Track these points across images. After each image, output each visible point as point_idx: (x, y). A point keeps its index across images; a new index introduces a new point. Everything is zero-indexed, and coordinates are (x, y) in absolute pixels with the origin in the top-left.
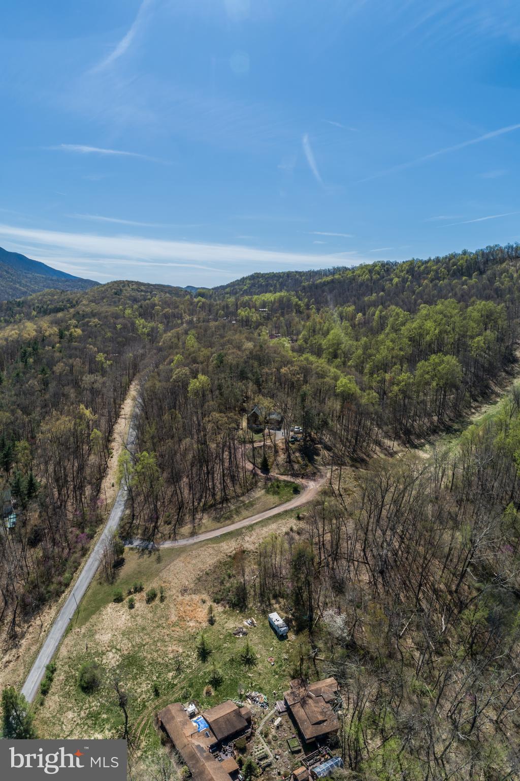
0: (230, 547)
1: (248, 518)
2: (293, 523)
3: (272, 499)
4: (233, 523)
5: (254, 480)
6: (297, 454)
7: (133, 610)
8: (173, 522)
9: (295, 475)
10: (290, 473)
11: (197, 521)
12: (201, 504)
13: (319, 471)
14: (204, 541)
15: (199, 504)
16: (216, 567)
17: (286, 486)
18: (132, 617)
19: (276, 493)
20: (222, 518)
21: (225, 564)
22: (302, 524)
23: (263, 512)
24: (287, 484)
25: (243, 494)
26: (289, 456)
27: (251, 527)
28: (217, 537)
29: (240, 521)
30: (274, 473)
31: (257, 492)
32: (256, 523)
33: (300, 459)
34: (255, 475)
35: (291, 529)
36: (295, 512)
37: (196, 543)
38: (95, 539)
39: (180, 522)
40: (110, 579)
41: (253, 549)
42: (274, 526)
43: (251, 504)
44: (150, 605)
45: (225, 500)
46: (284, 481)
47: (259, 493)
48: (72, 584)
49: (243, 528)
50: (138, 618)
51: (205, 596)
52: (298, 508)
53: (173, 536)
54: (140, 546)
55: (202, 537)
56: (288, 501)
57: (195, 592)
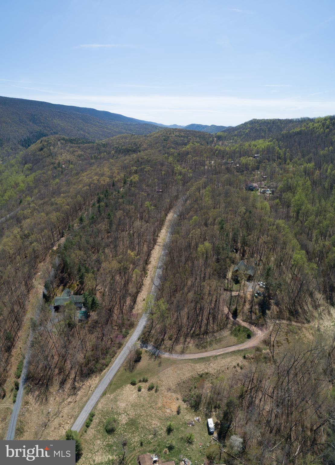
0: (201, 368)
1: (216, 349)
2: (240, 360)
3: (233, 339)
4: (206, 351)
5: (226, 322)
6: (257, 307)
7: (140, 393)
8: (173, 340)
9: (252, 323)
10: (248, 321)
11: (186, 343)
12: (192, 332)
13: (266, 324)
14: (187, 359)
15: (190, 331)
16: (190, 379)
17: (244, 331)
18: (138, 397)
19: (236, 335)
20: (202, 346)
21: (195, 379)
22: (246, 363)
23: (225, 347)
24: (246, 330)
25: (217, 331)
26: (251, 308)
27: (216, 357)
28: (195, 359)
29: (211, 351)
30: (239, 320)
31: (225, 331)
32: (219, 355)
33: (257, 311)
34: (228, 318)
35: (238, 365)
36: (243, 352)
37: (182, 360)
38: (128, 338)
39: (177, 341)
40: (131, 368)
41: (213, 373)
42: (229, 359)
43: (220, 340)
44: (149, 392)
45: (206, 333)
46: (244, 327)
47: (226, 333)
48: (110, 365)
49: (211, 356)
50: (142, 398)
51: (179, 396)
52: (246, 350)
53: (171, 350)
54: (151, 351)
55: (187, 357)
56: (242, 342)
57: (175, 392)
